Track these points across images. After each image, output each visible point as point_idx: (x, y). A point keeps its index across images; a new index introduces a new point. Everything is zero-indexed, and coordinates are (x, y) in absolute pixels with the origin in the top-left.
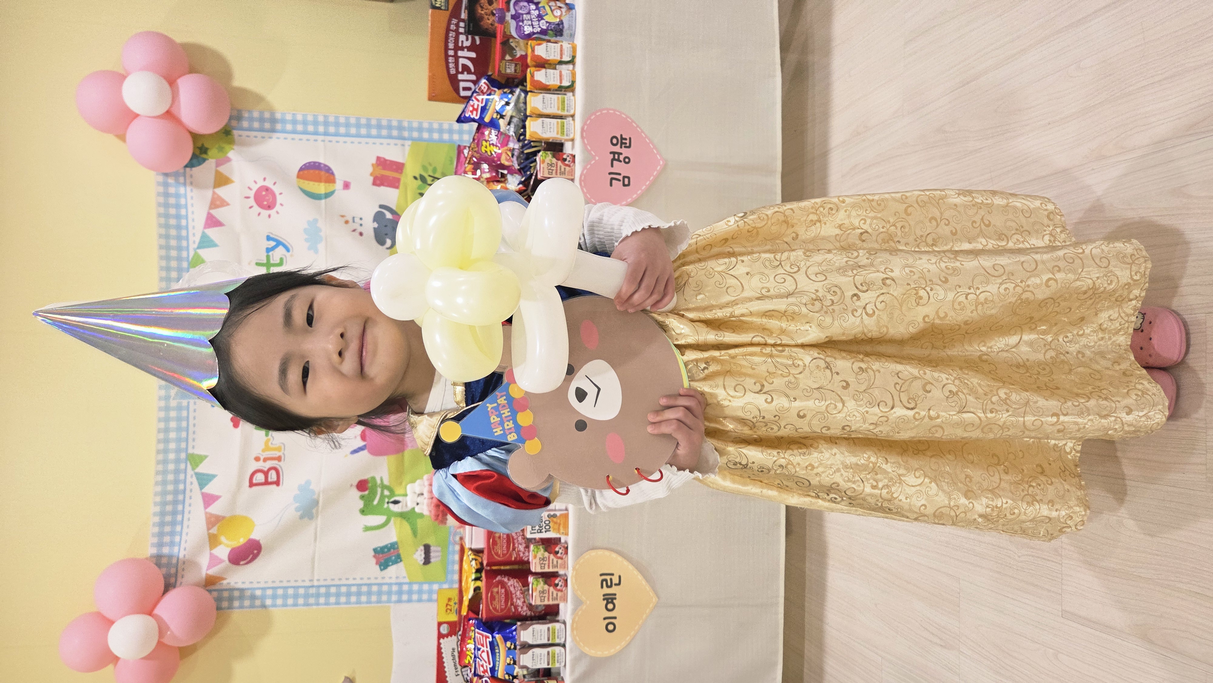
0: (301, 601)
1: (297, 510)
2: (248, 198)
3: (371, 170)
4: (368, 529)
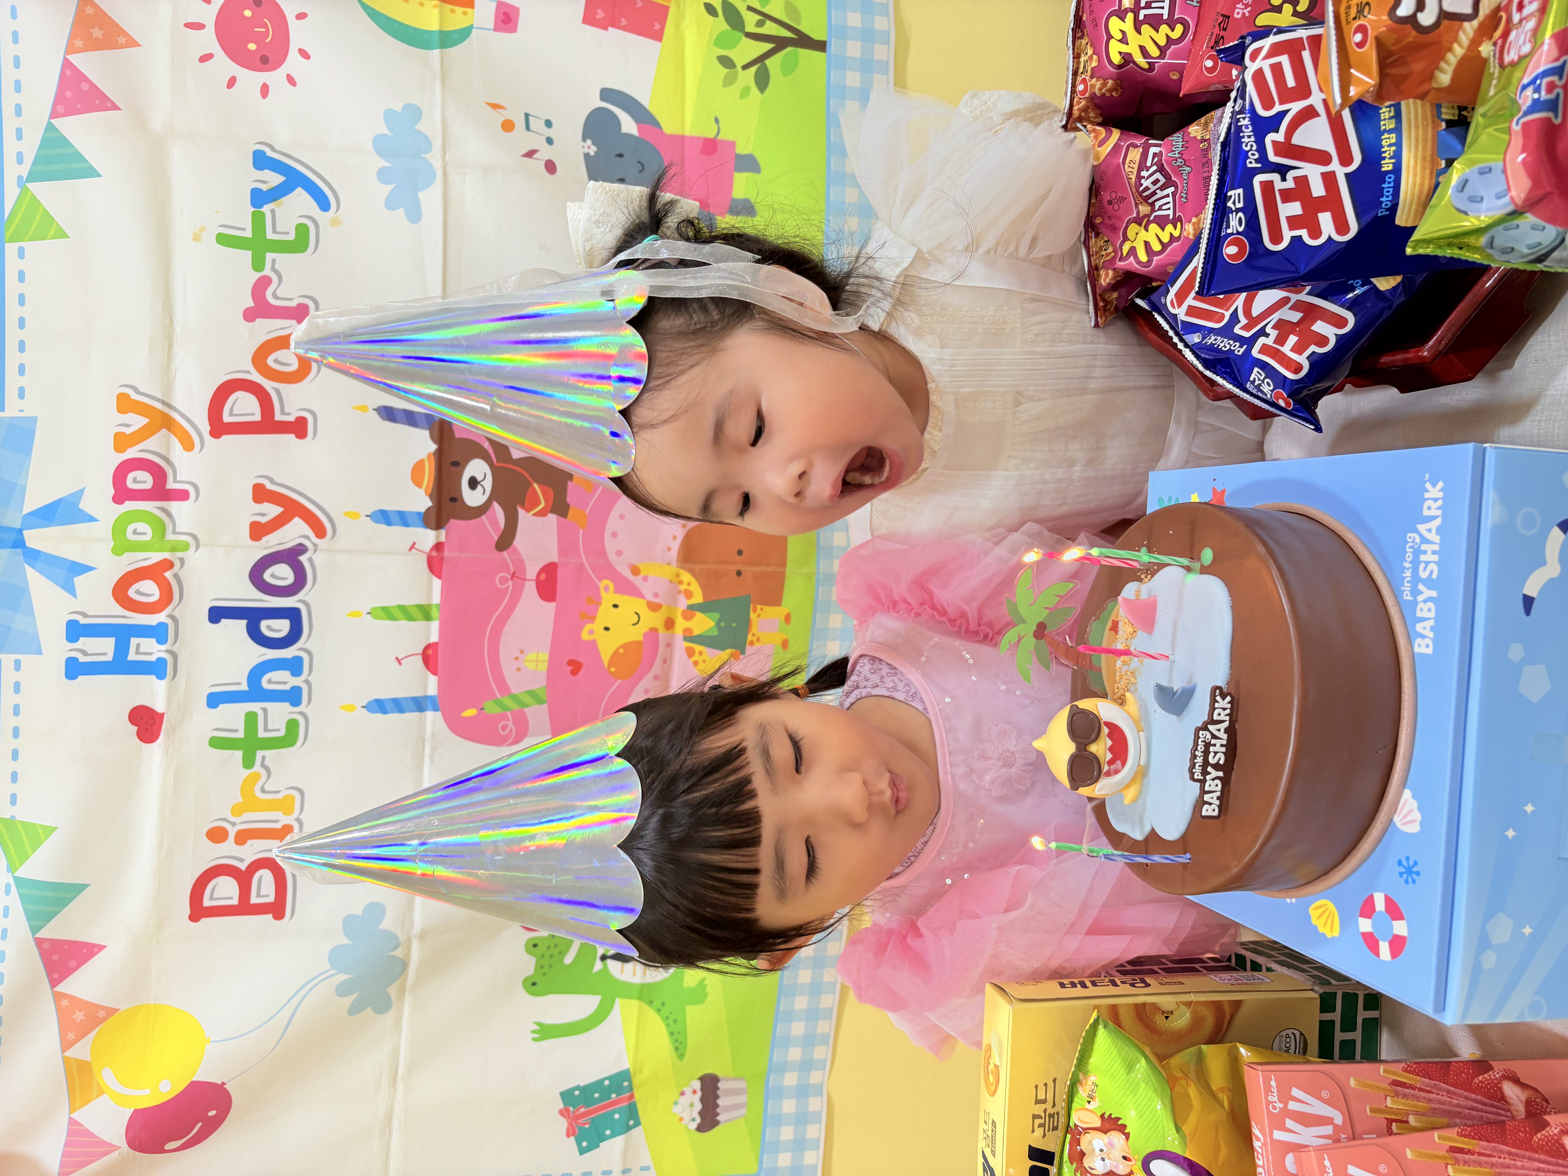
1: (341, 991)
2: (198, 26)
4: (545, 1032)
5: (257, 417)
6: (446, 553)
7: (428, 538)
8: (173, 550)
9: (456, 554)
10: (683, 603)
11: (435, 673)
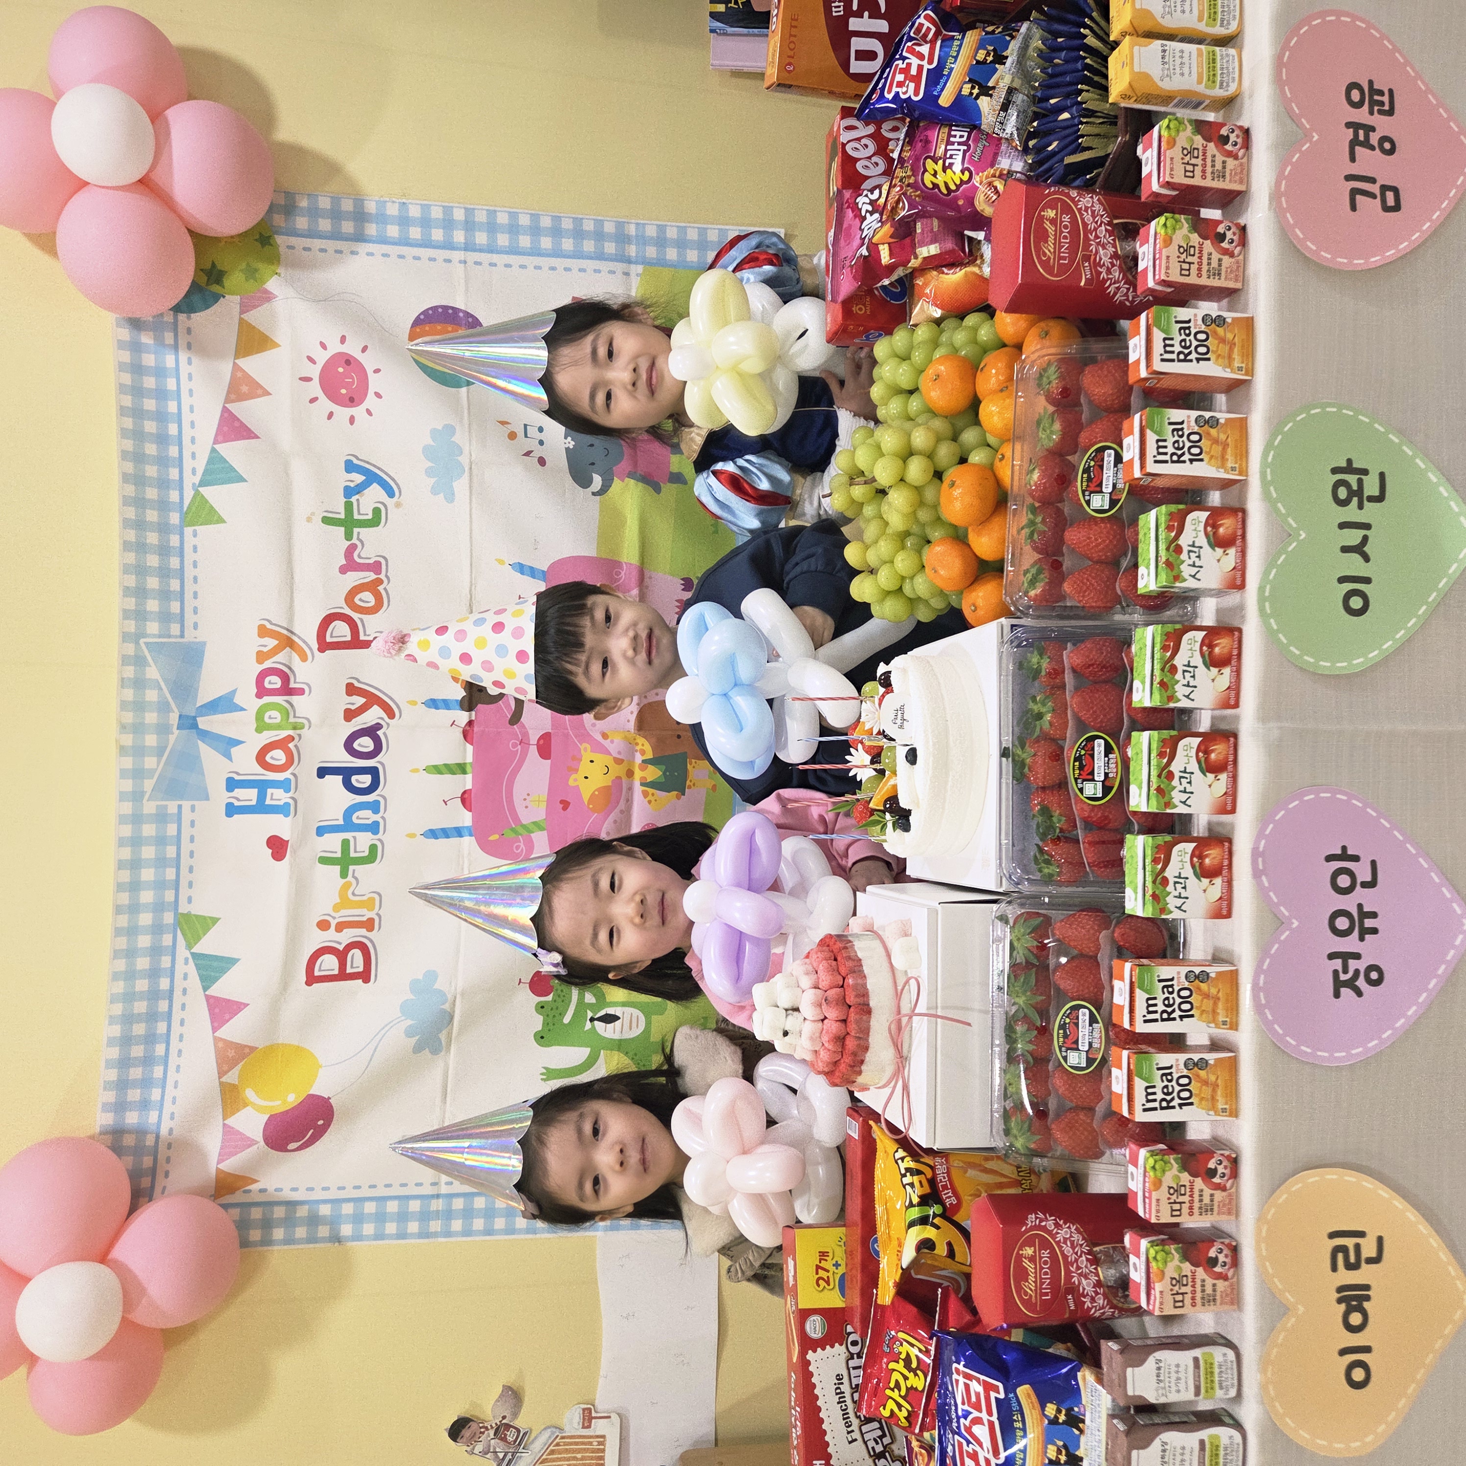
1: (409, 1033)
2: (308, 379)
4: (549, 1073)
5: (349, 638)
6: (476, 728)
7: (463, 717)
8: (294, 729)
9: (482, 728)
10: (639, 758)
11: (470, 810)
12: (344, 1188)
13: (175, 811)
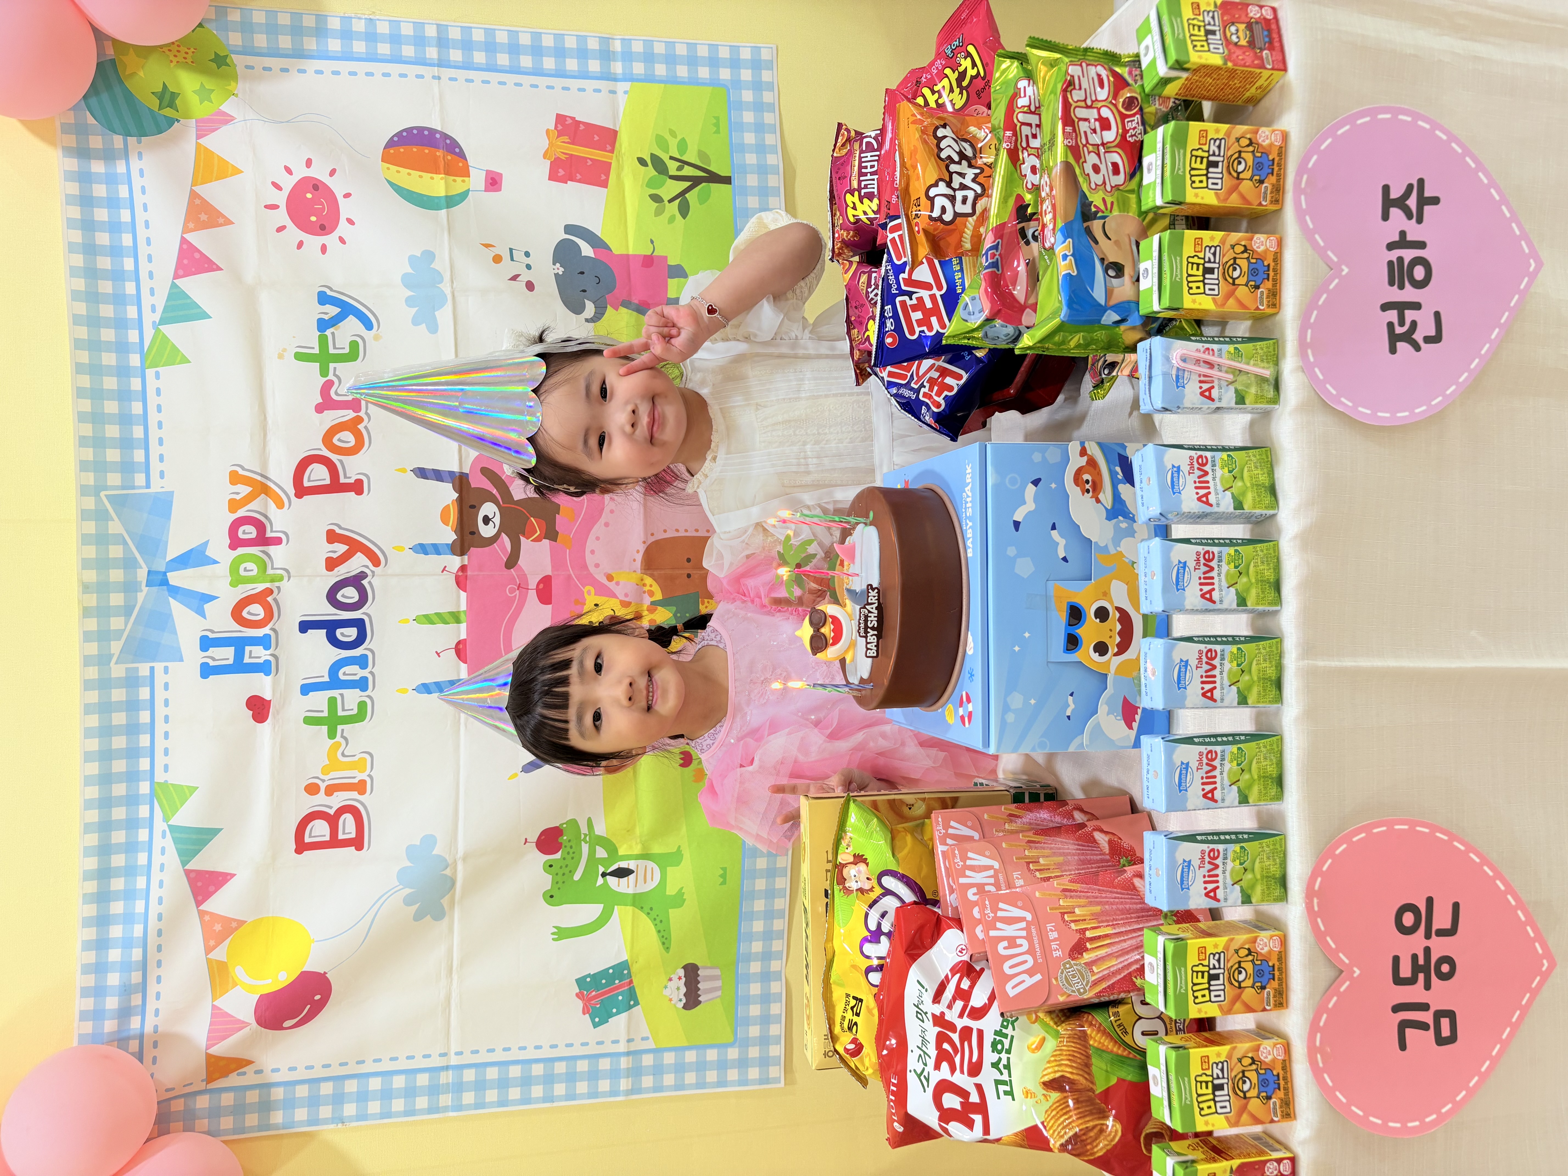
0: (422, 1102)
1: (408, 901)
2: (274, 207)
3: (545, 144)
4: (562, 934)
5: (328, 482)
6: (469, 573)
7: (455, 562)
8: (272, 581)
9: (476, 573)
10: (647, 600)
11: (465, 662)
12: (346, 1064)
13: (148, 673)
